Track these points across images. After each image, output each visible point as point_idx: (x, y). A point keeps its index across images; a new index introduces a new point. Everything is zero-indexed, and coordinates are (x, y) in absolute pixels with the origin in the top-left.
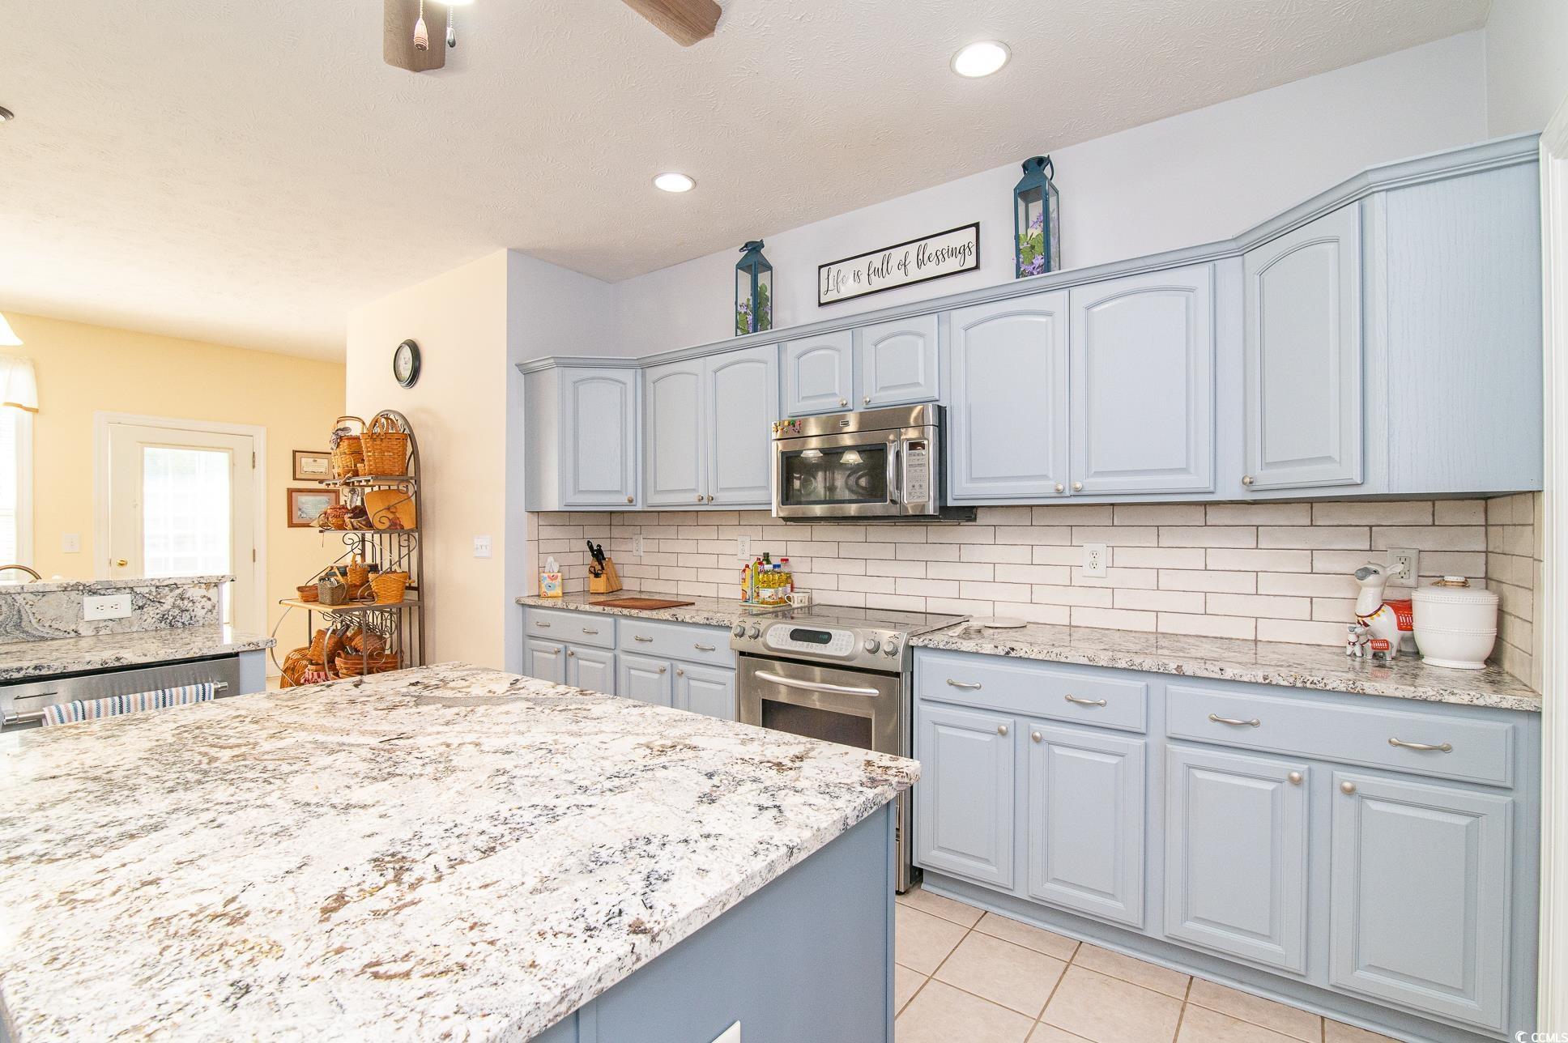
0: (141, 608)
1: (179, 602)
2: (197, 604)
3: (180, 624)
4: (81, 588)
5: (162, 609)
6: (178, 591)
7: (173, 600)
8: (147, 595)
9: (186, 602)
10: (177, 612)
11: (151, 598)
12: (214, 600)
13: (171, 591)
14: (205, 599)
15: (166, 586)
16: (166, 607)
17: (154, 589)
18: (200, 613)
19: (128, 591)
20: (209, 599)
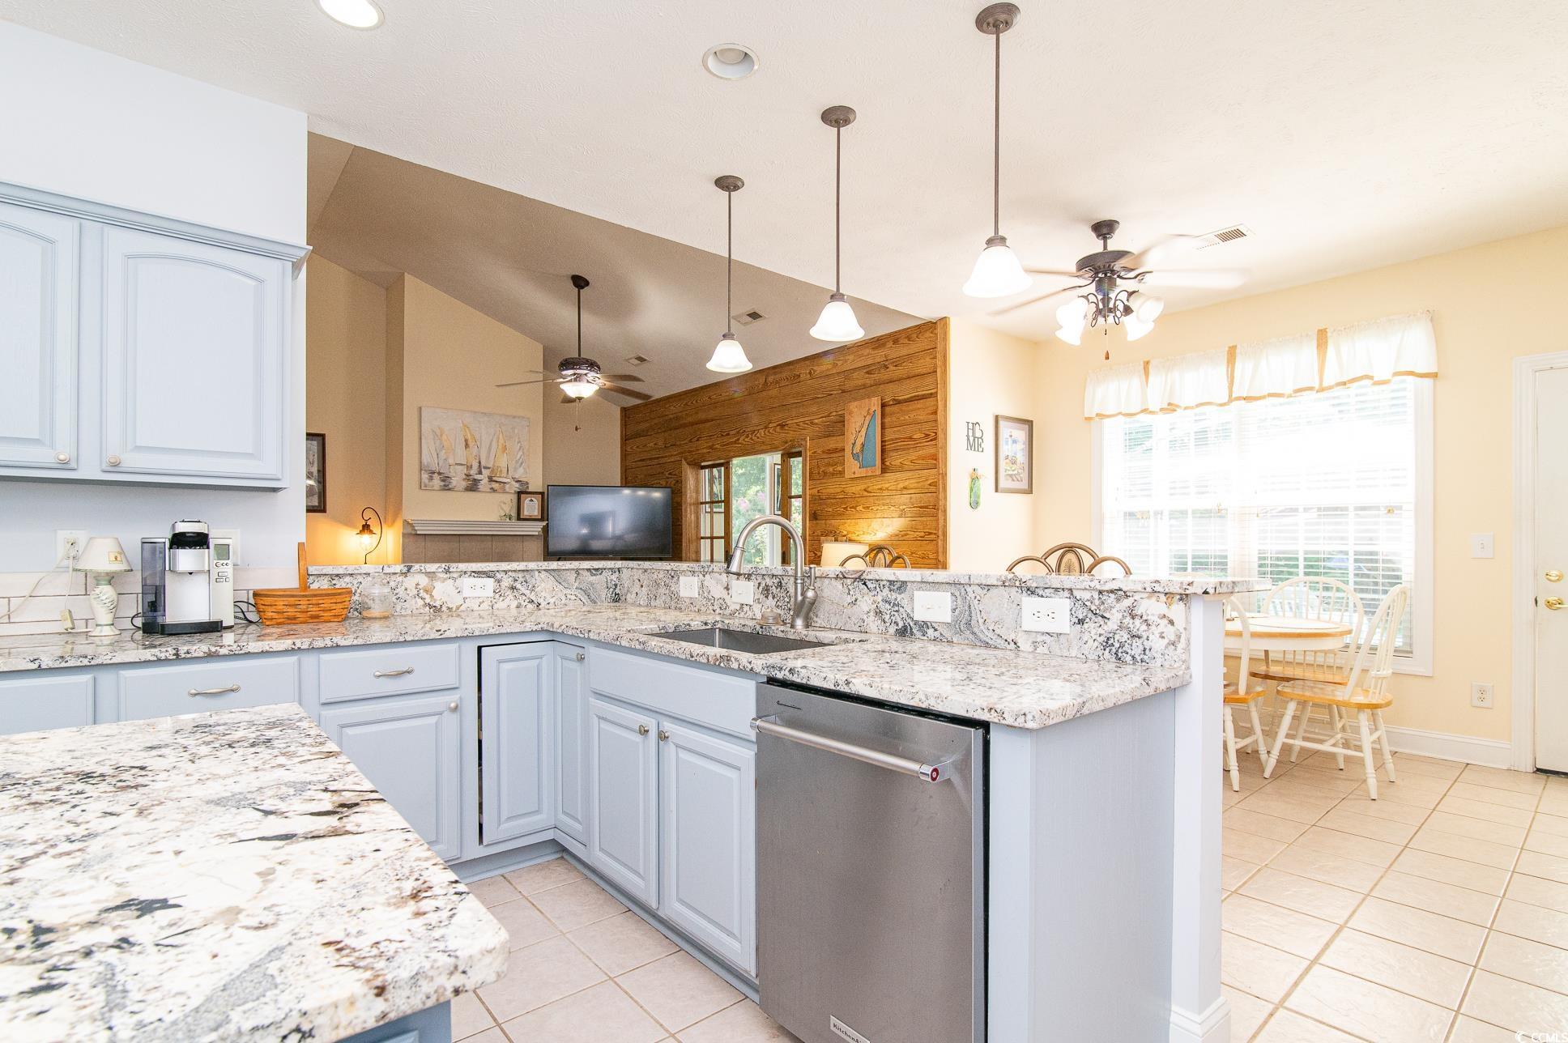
0: (1081, 622)
1: (1128, 620)
2: (1153, 628)
3: (1128, 658)
4: (1017, 584)
5: (1105, 627)
6: (1127, 602)
7: (1120, 616)
8: (1088, 603)
9: (1137, 622)
10: (1126, 636)
11: (1093, 608)
12: (1180, 624)
13: (1118, 600)
14: (1165, 621)
15: (1112, 591)
16: (1112, 625)
17: (1096, 595)
18: (1158, 644)
19: (1066, 594)
20: (1171, 622)
